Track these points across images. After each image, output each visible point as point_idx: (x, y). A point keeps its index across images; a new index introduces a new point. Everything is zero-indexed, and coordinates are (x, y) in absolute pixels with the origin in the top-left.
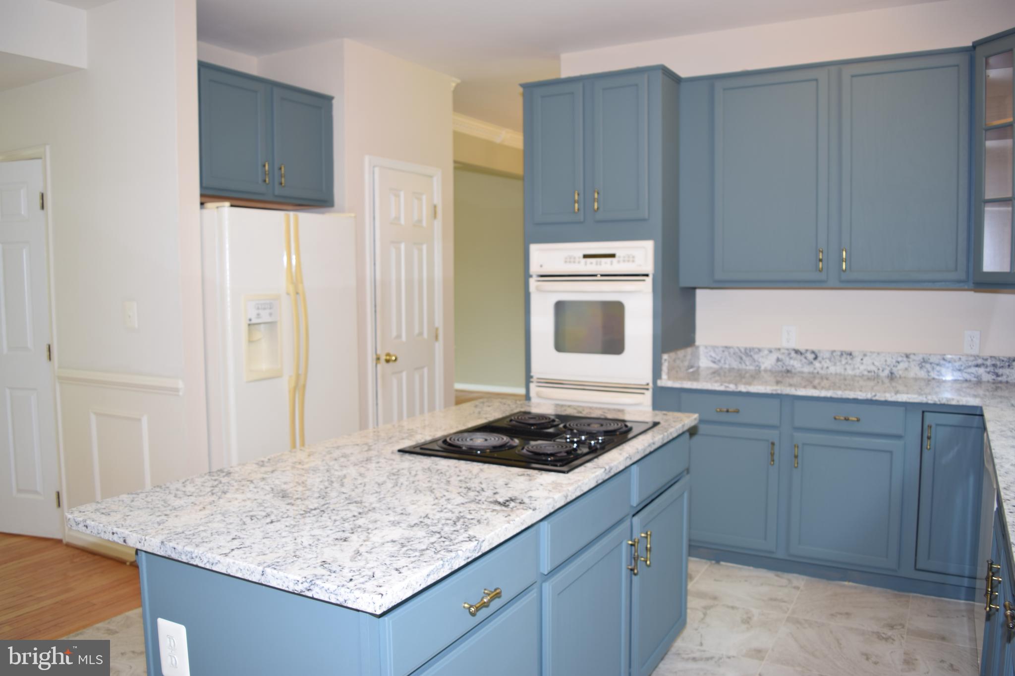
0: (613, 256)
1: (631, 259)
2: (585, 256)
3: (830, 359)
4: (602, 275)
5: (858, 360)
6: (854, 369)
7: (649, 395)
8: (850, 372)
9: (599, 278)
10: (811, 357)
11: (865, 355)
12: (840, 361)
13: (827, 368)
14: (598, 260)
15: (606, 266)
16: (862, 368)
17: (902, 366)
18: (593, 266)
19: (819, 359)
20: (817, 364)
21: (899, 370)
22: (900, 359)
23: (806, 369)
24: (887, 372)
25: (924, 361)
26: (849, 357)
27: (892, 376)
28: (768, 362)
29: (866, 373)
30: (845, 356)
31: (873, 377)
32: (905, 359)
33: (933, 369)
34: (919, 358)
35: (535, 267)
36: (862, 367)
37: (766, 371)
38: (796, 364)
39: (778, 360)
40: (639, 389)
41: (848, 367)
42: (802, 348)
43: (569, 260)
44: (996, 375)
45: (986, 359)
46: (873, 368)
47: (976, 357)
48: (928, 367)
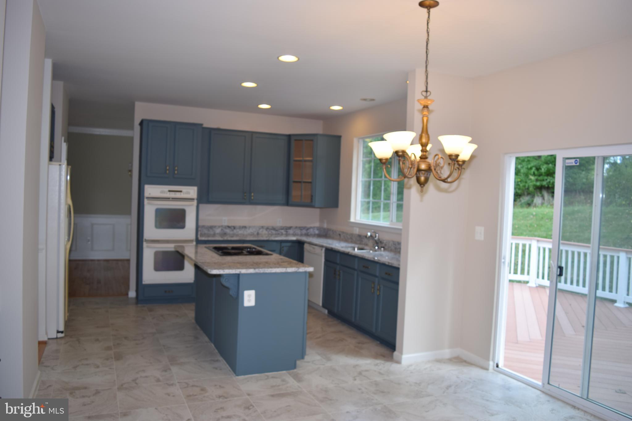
0: (181, 191)
1: (188, 193)
2: (170, 191)
3: (239, 229)
4: (172, 198)
5: (248, 229)
7: (194, 243)
9: (171, 199)
10: (233, 228)
11: (250, 227)
12: (242, 229)
13: (238, 231)
14: (175, 193)
15: (178, 195)
18: (173, 195)
19: (236, 229)
20: (235, 231)
21: (260, 231)
22: (260, 228)
23: (231, 233)
26: (245, 228)
27: (258, 234)
28: (218, 231)
31: (252, 234)
32: (262, 228)
34: (265, 227)
35: (146, 194)
36: (249, 231)
37: (218, 234)
38: (228, 231)
39: (222, 230)
40: (191, 241)
41: (244, 231)
42: (230, 225)
43: (162, 192)
44: (287, 232)
45: (284, 227)
46: (252, 231)
47: (281, 227)
48: (268, 230)
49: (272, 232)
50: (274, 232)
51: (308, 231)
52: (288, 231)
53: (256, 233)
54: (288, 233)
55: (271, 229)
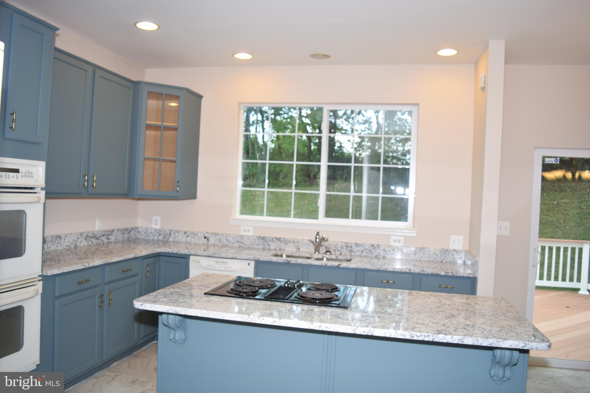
0: (17, 171)
1: (31, 175)
3: (51, 242)
5: (63, 240)
6: (61, 246)
8: (60, 248)
11: (66, 237)
12: (56, 242)
13: (50, 247)
16: (64, 244)
17: (80, 240)
19: (46, 242)
21: (78, 244)
22: (79, 236)
24: (74, 245)
25: (87, 236)
26: (59, 239)
29: (66, 247)
30: (58, 238)
32: (80, 236)
33: (90, 240)
34: (84, 235)
41: (59, 245)
44: (108, 239)
45: (105, 232)
46: (68, 244)
47: (103, 231)
48: (88, 238)
49: (92, 243)
50: (94, 241)
51: (130, 235)
52: (110, 237)
53: (73, 246)
54: (110, 241)
55: (91, 237)
